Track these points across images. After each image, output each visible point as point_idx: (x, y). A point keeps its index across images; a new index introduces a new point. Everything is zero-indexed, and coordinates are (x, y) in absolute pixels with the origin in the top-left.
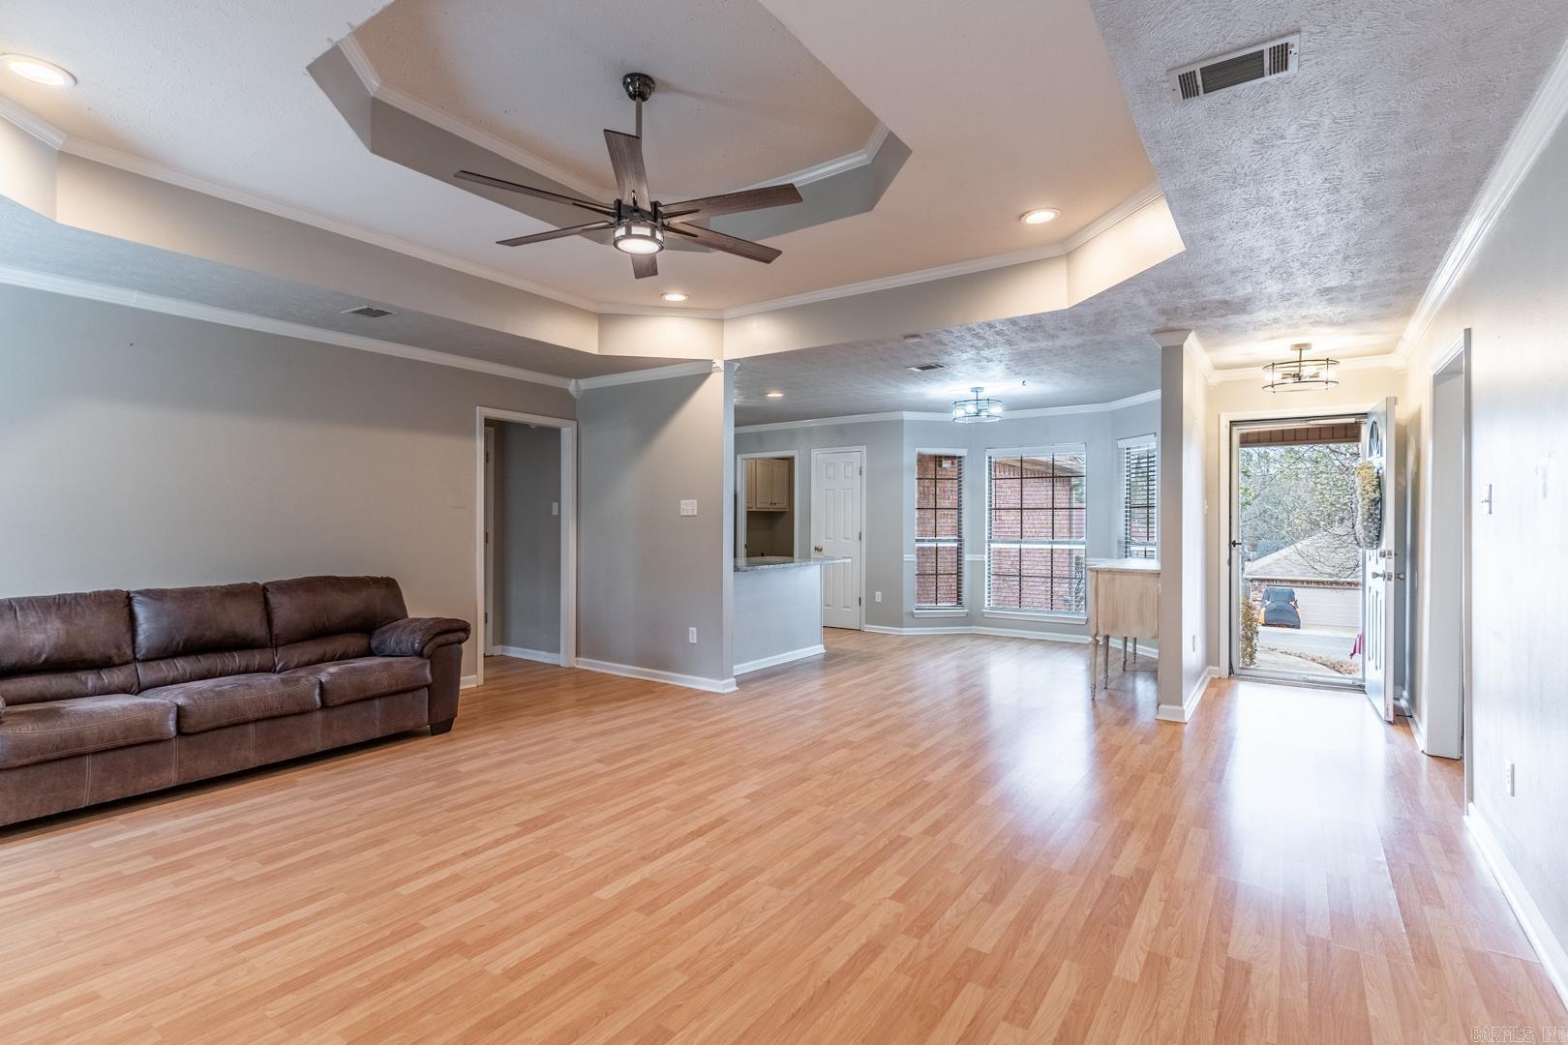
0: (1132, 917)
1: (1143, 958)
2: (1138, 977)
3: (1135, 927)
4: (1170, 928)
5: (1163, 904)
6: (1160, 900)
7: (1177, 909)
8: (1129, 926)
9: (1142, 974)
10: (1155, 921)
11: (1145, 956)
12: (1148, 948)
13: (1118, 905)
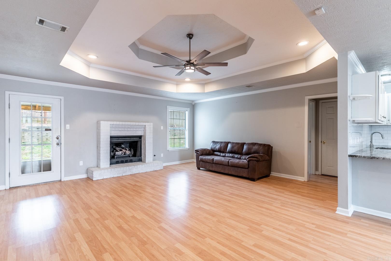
0: (88, 245)
1: (77, 239)
2: (75, 235)
3: (85, 243)
4: (77, 249)
5: (85, 254)
6: (86, 255)
7: (80, 256)
8: (87, 243)
9: (74, 236)
10: (82, 248)
11: (77, 240)
12: (78, 241)
13: (95, 245)
